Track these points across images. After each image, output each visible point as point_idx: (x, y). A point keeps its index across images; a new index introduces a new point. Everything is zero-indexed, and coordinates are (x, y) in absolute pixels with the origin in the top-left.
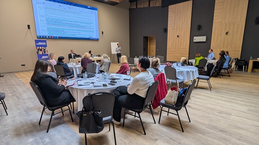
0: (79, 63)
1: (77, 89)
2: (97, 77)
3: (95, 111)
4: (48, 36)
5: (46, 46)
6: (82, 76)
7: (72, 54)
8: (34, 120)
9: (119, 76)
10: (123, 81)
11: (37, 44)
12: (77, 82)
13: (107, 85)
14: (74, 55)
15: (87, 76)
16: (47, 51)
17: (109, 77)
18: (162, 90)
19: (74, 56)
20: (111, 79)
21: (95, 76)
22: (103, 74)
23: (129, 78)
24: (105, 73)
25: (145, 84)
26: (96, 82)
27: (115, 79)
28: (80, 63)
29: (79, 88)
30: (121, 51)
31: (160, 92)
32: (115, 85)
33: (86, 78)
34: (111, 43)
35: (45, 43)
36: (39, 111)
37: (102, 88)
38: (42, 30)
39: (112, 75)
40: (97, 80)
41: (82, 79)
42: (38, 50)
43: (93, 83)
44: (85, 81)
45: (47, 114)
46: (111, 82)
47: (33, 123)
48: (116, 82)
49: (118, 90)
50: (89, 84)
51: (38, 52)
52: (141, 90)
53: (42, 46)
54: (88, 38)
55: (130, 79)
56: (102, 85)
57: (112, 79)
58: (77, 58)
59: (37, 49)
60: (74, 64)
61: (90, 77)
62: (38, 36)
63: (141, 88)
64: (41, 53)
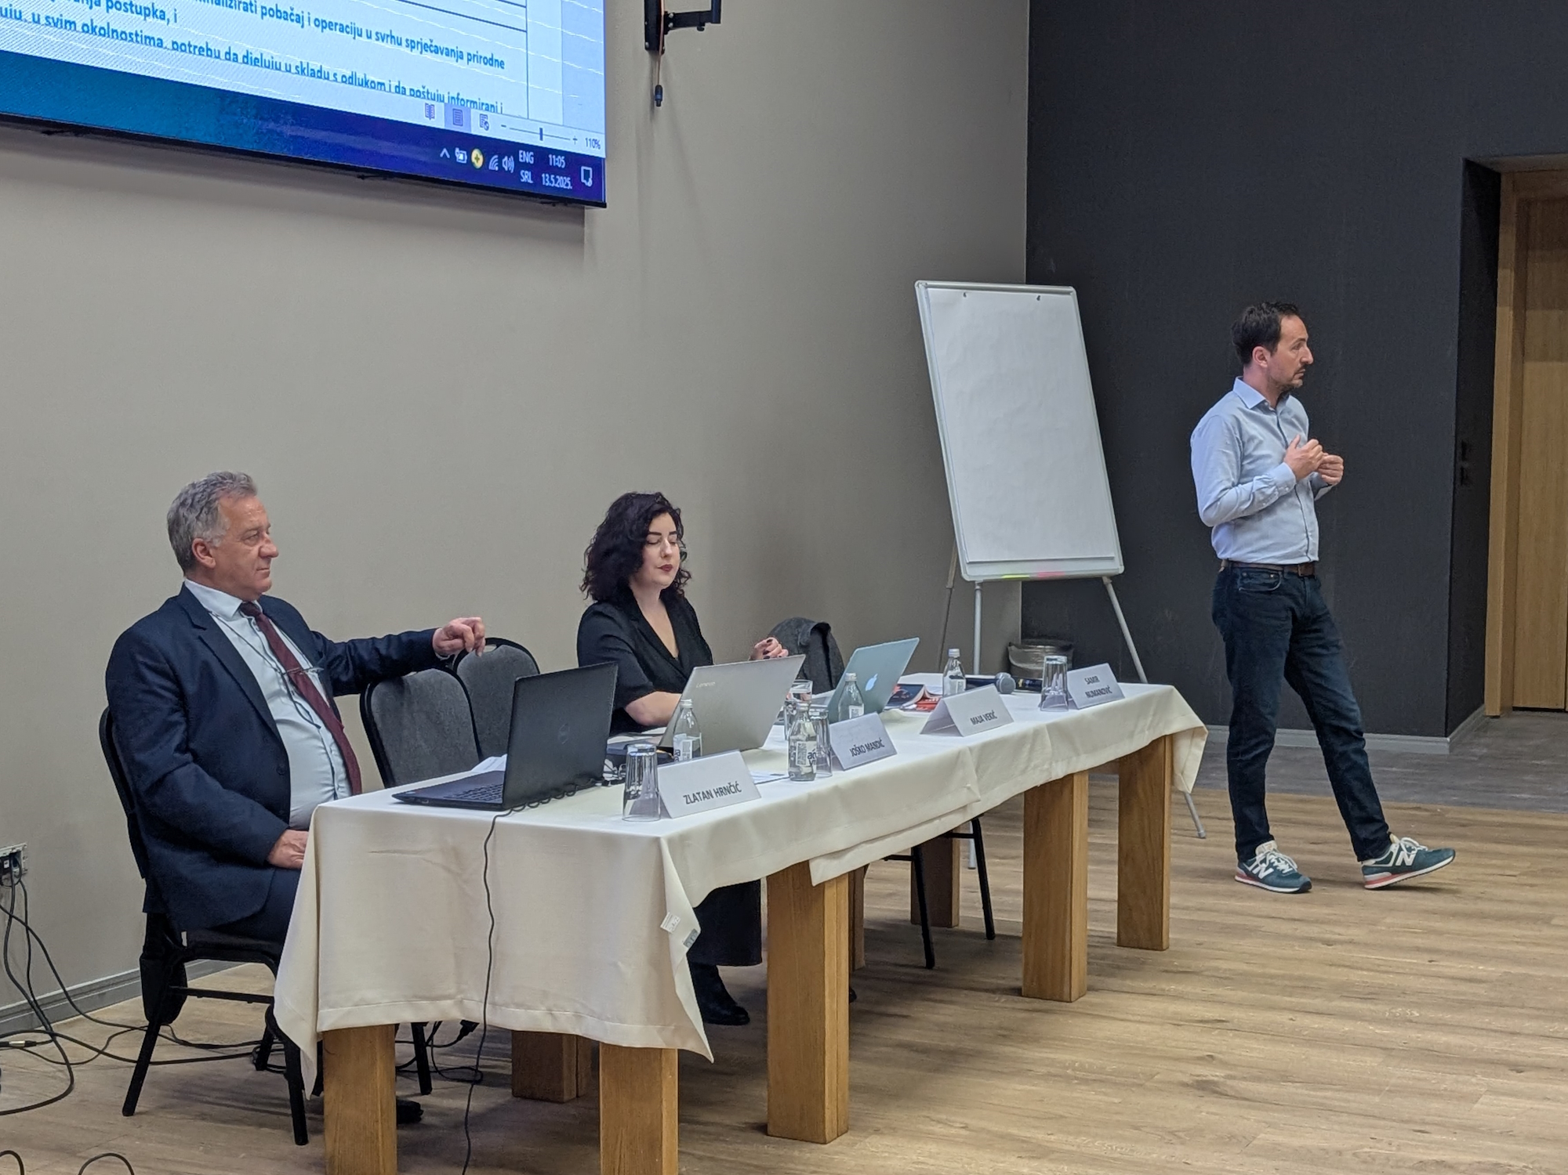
34: (920, 287)
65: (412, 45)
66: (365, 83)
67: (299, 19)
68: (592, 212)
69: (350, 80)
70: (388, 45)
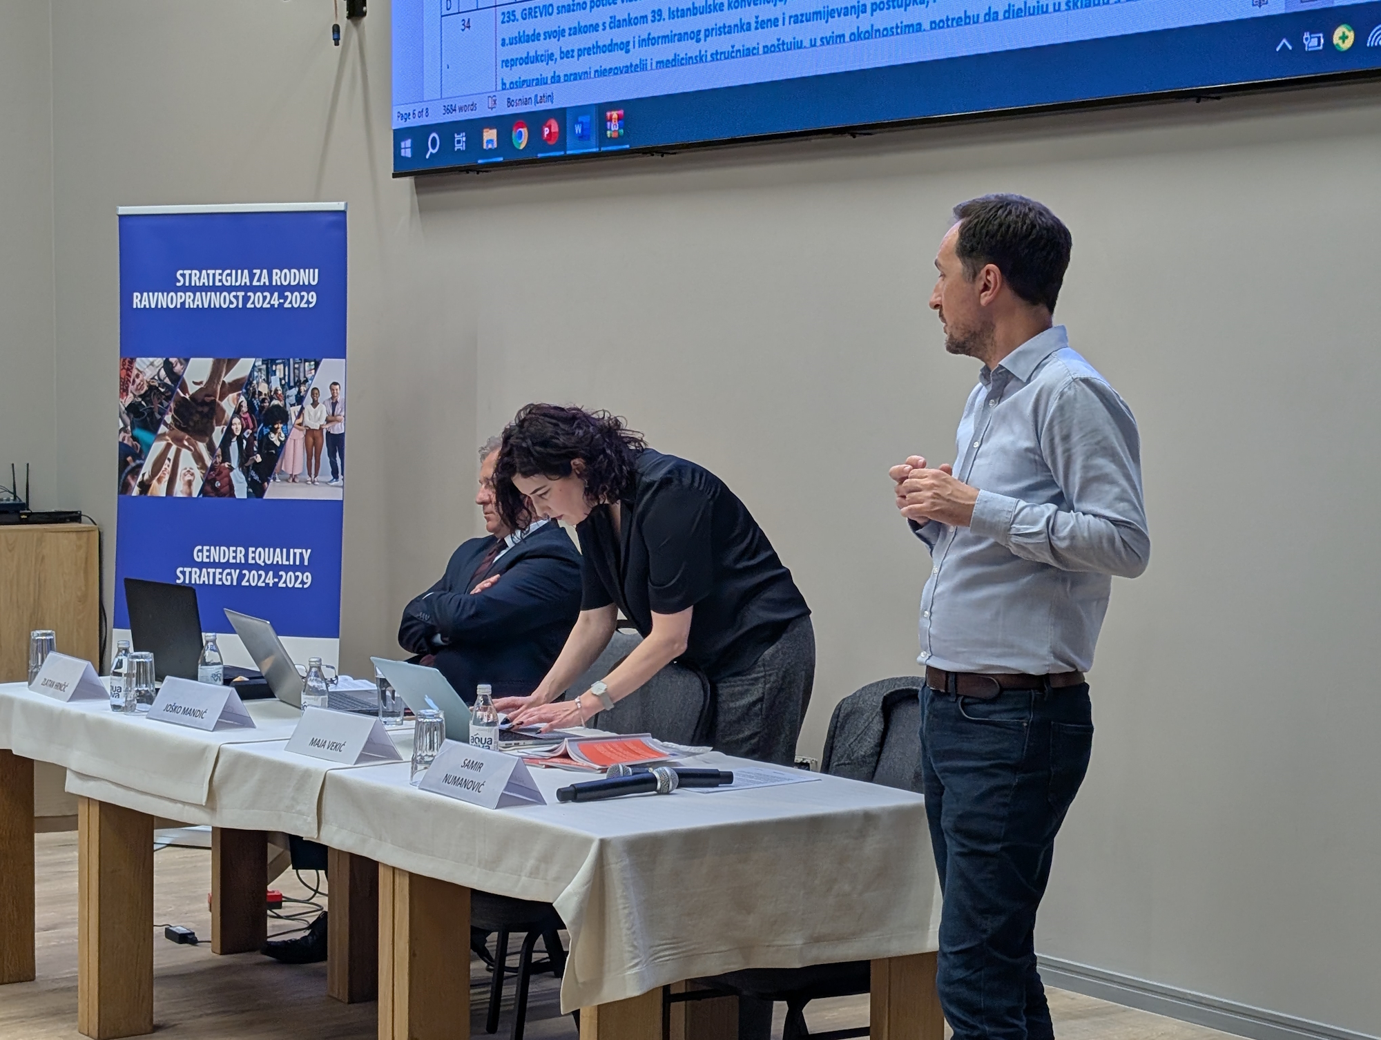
11: (141, 300)
42: (144, 414)
51: (126, 462)
59: (121, 386)
62: (397, 141)
64: (177, 468)
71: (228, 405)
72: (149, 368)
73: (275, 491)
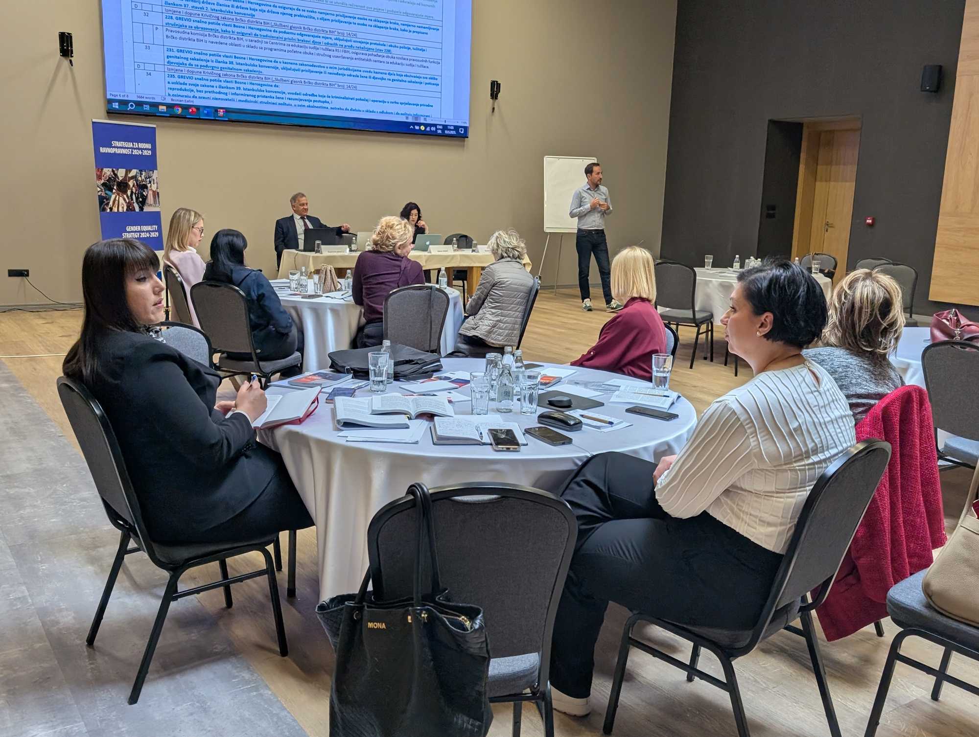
0: (342, 281)
1: (326, 447)
2: (454, 377)
3: (442, 608)
4: (168, 101)
5: (149, 163)
6: (357, 365)
7: (297, 217)
8: (60, 610)
9: (598, 386)
10: (623, 422)
11: (103, 150)
12: (330, 399)
13: (521, 438)
14: (311, 227)
15: (391, 371)
16: (156, 194)
17: (530, 382)
18: (907, 513)
19: (307, 231)
20: (541, 400)
21: (438, 369)
22: (493, 363)
23: (663, 405)
24: (508, 359)
25: (790, 459)
26: (449, 409)
27: (568, 406)
28: (347, 283)
29: (342, 442)
30: (605, 213)
31: (887, 525)
32: (569, 441)
33: (384, 378)
34: (547, 159)
35: (149, 146)
36: (93, 561)
37: (488, 453)
38: (138, 66)
39: (549, 370)
40: (455, 396)
41: (362, 383)
42: (108, 186)
43: (430, 416)
44: (378, 402)
45: (139, 588)
46: (542, 417)
47: (54, 629)
48: (577, 426)
49: (594, 480)
50: (403, 419)
51: (103, 201)
52: (757, 494)
53: (127, 161)
54: (402, 119)
55: (671, 411)
56: (487, 439)
57: (551, 403)
58: (327, 251)
59: (99, 177)
60: (312, 284)
61: (408, 377)
62: (110, 102)
63: (758, 484)
64: (119, 203)
65: (402, 104)
66: (387, 113)
67: (367, 100)
68: (466, 139)
69: (383, 112)
70: (394, 104)
71: (131, 183)
72: (107, 172)
73: (146, 209)
